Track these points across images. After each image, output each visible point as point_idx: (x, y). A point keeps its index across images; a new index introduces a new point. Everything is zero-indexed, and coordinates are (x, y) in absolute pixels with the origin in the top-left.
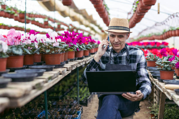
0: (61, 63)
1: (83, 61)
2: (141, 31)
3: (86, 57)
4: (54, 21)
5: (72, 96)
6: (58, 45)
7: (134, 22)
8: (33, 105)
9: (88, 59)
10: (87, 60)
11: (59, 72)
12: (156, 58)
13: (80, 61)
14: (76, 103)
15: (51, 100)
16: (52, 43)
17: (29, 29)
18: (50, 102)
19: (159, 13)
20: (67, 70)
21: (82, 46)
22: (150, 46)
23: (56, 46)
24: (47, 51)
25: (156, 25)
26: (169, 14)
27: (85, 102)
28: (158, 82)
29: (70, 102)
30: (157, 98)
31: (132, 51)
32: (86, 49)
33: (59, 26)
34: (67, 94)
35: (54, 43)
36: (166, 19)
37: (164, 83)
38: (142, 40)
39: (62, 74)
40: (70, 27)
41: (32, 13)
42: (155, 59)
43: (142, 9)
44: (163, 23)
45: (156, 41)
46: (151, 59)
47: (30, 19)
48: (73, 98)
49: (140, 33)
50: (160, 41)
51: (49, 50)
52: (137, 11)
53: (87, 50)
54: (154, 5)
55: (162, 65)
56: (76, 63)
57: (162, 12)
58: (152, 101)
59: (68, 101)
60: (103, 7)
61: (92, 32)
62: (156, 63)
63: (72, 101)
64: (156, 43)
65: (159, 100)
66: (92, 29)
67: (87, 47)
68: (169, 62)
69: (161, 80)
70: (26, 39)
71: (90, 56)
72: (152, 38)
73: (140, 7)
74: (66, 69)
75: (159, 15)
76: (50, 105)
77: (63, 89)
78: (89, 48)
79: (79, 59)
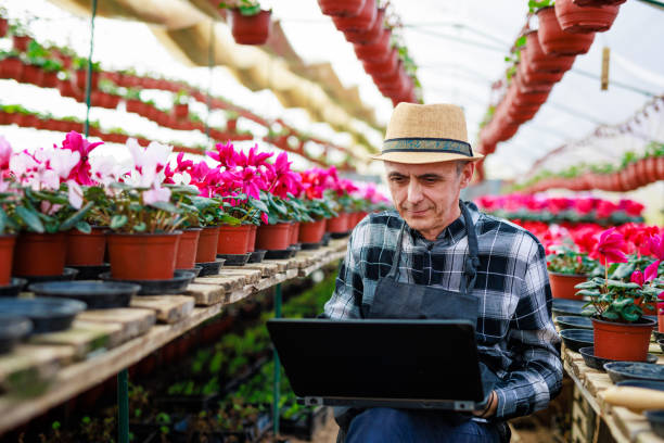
0: (176, 275)
1: (286, 268)
2: (540, 153)
3: (305, 247)
4: (214, 104)
5: (258, 396)
6: (167, 199)
7: (509, 119)
8: (93, 428)
9: (310, 258)
10: (307, 262)
11: (151, 313)
12: (585, 264)
13: (271, 264)
14: (268, 425)
15: (168, 412)
16: (140, 190)
17: (119, 129)
18: (166, 417)
19: (604, 86)
20: (199, 306)
21: (287, 205)
22: (574, 214)
23: (156, 205)
24: (116, 222)
25: (597, 133)
26: (648, 94)
27: (302, 423)
28: (582, 366)
29: (243, 421)
30: (584, 426)
31: (492, 237)
32: (306, 218)
33: (232, 124)
34: (236, 388)
35: (147, 189)
36: (637, 113)
37: (607, 375)
38: (543, 190)
39: (171, 321)
40: (277, 129)
41: (131, 72)
42: (582, 267)
43: (539, 69)
44: (624, 128)
45: (597, 194)
46: (563, 269)
47: (122, 91)
48: (255, 406)
49: (538, 162)
50: (614, 198)
51: (124, 219)
52: (519, 78)
53: (312, 221)
54: (584, 51)
55: (604, 297)
56: (251, 273)
57: (618, 85)
58: (567, 434)
59: (237, 416)
60: (391, 55)
61: (360, 151)
62: (579, 290)
63: (252, 418)
64: (595, 203)
65: (593, 433)
66: (361, 139)
67: (316, 211)
68: (630, 289)
69: (597, 360)
70: (35, 170)
71: (326, 245)
72: (579, 183)
73: (530, 58)
74: (190, 300)
75: (604, 92)
76: (165, 430)
77: (225, 365)
78: (321, 212)
79: (271, 256)
